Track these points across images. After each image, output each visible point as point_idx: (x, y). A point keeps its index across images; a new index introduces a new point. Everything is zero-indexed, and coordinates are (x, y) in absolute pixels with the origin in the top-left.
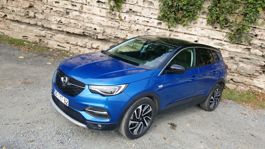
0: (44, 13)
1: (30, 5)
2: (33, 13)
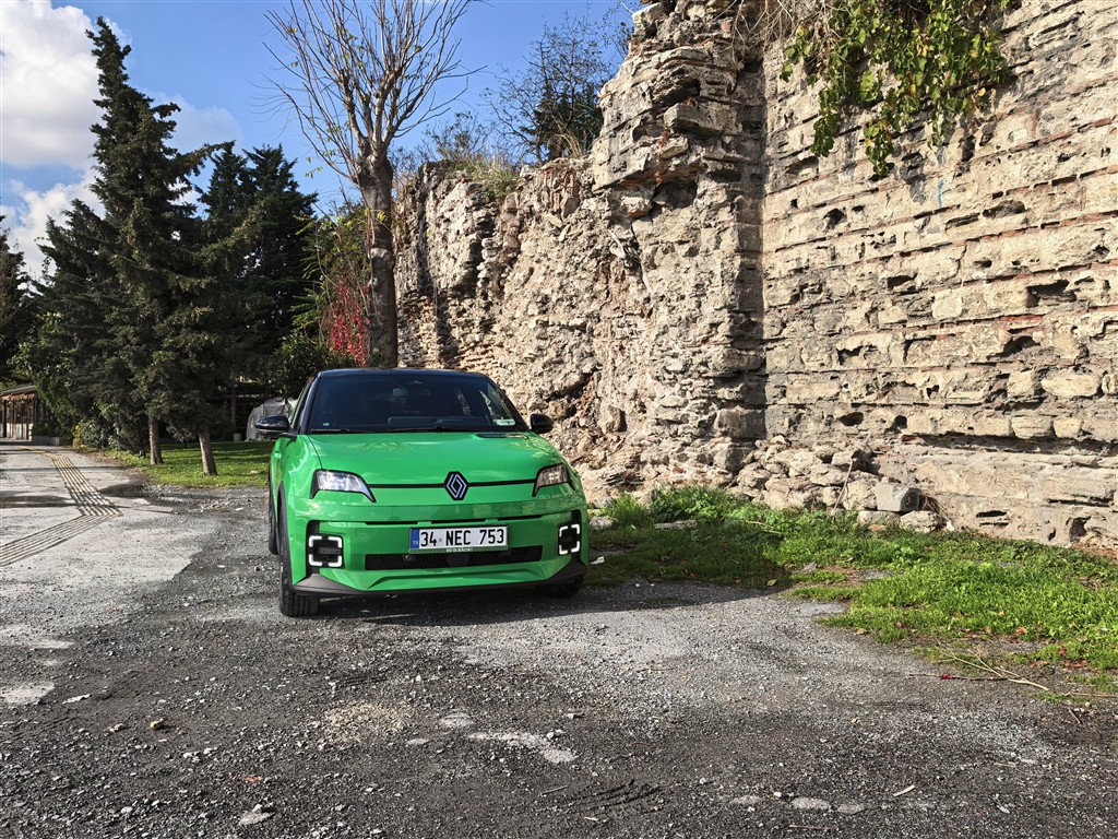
0: (1093, 359)
1: (1009, 336)
2: (1028, 373)
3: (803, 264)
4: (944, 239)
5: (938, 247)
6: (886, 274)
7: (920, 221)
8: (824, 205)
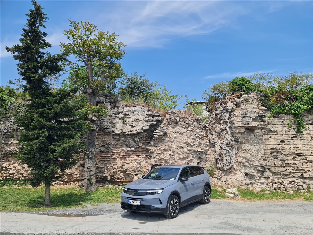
3: (275, 148)
5: (308, 150)
6: (297, 152)
7: (304, 146)
8: (280, 139)
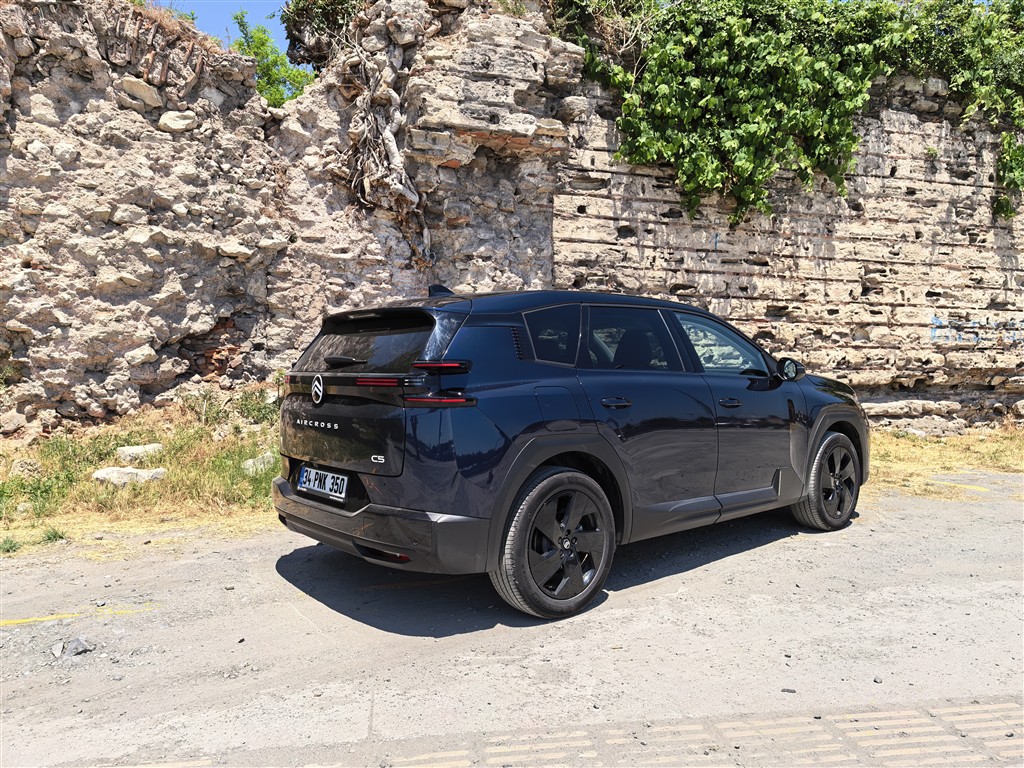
1: (758, 330)
4: (719, 269)
5: (714, 273)
6: (675, 281)
7: (704, 254)
8: (617, 219)
